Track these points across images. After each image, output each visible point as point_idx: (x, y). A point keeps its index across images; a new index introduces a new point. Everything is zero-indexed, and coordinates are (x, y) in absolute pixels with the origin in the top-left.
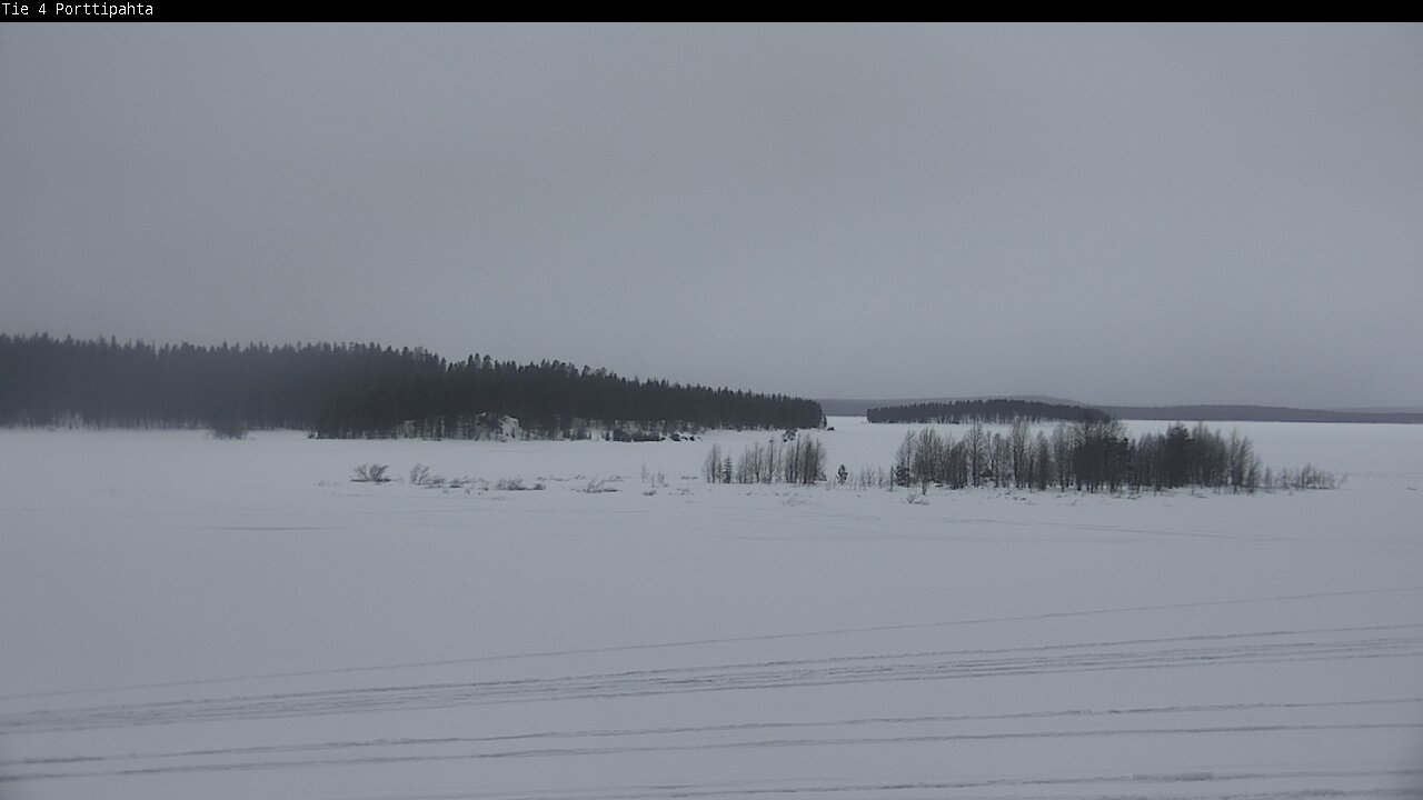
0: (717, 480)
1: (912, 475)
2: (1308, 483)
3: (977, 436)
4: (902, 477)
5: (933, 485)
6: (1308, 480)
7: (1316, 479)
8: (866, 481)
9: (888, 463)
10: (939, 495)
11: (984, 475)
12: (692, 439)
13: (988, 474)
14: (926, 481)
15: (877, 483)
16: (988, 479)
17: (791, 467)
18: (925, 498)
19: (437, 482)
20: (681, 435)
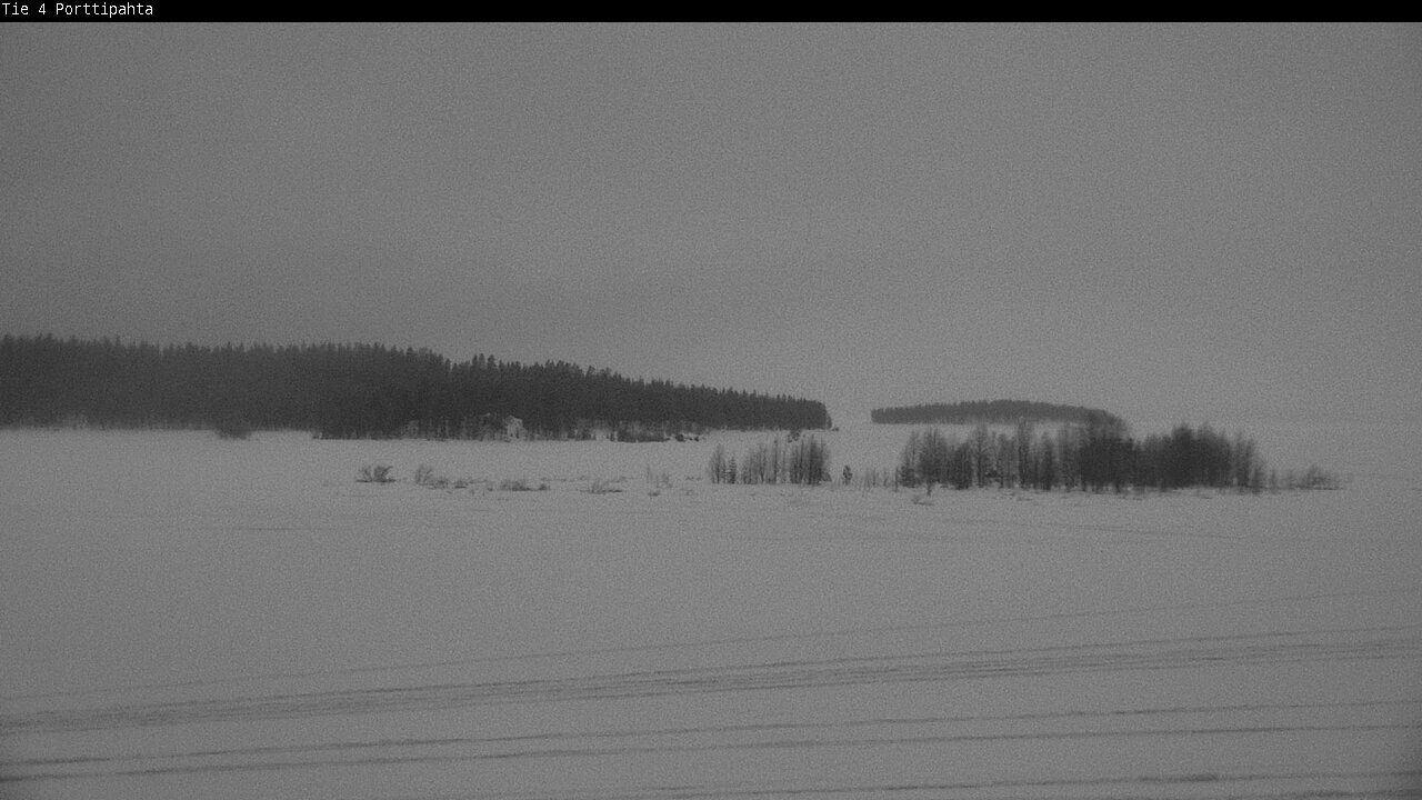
0: (722, 480)
1: (917, 476)
2: (1314, 484)
3: (981, 437)
4: (907, 478)
5: (937, 486)
6: (1314, 481)
7: (1321, 480)
8: (871, 481)
9: (892, 462)
10: (943, 496)
11: (989, 475)
12: (697, 439)
13: (993, 474)
14: (931, 482)
15: (882, 484)
16: (992, 479)
17: (795, 467)
18: (929, 499)
19: (442, 482)
20: (685, 435)
